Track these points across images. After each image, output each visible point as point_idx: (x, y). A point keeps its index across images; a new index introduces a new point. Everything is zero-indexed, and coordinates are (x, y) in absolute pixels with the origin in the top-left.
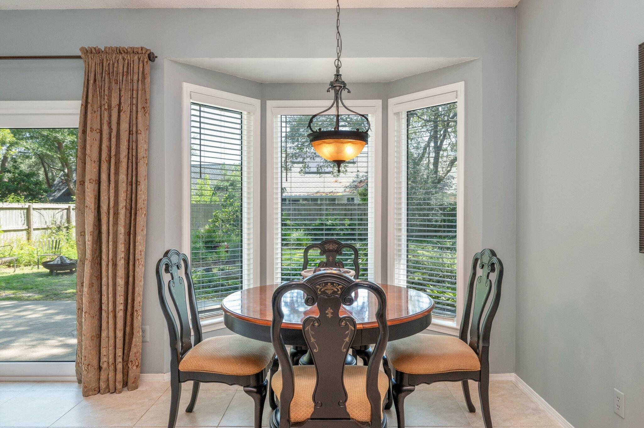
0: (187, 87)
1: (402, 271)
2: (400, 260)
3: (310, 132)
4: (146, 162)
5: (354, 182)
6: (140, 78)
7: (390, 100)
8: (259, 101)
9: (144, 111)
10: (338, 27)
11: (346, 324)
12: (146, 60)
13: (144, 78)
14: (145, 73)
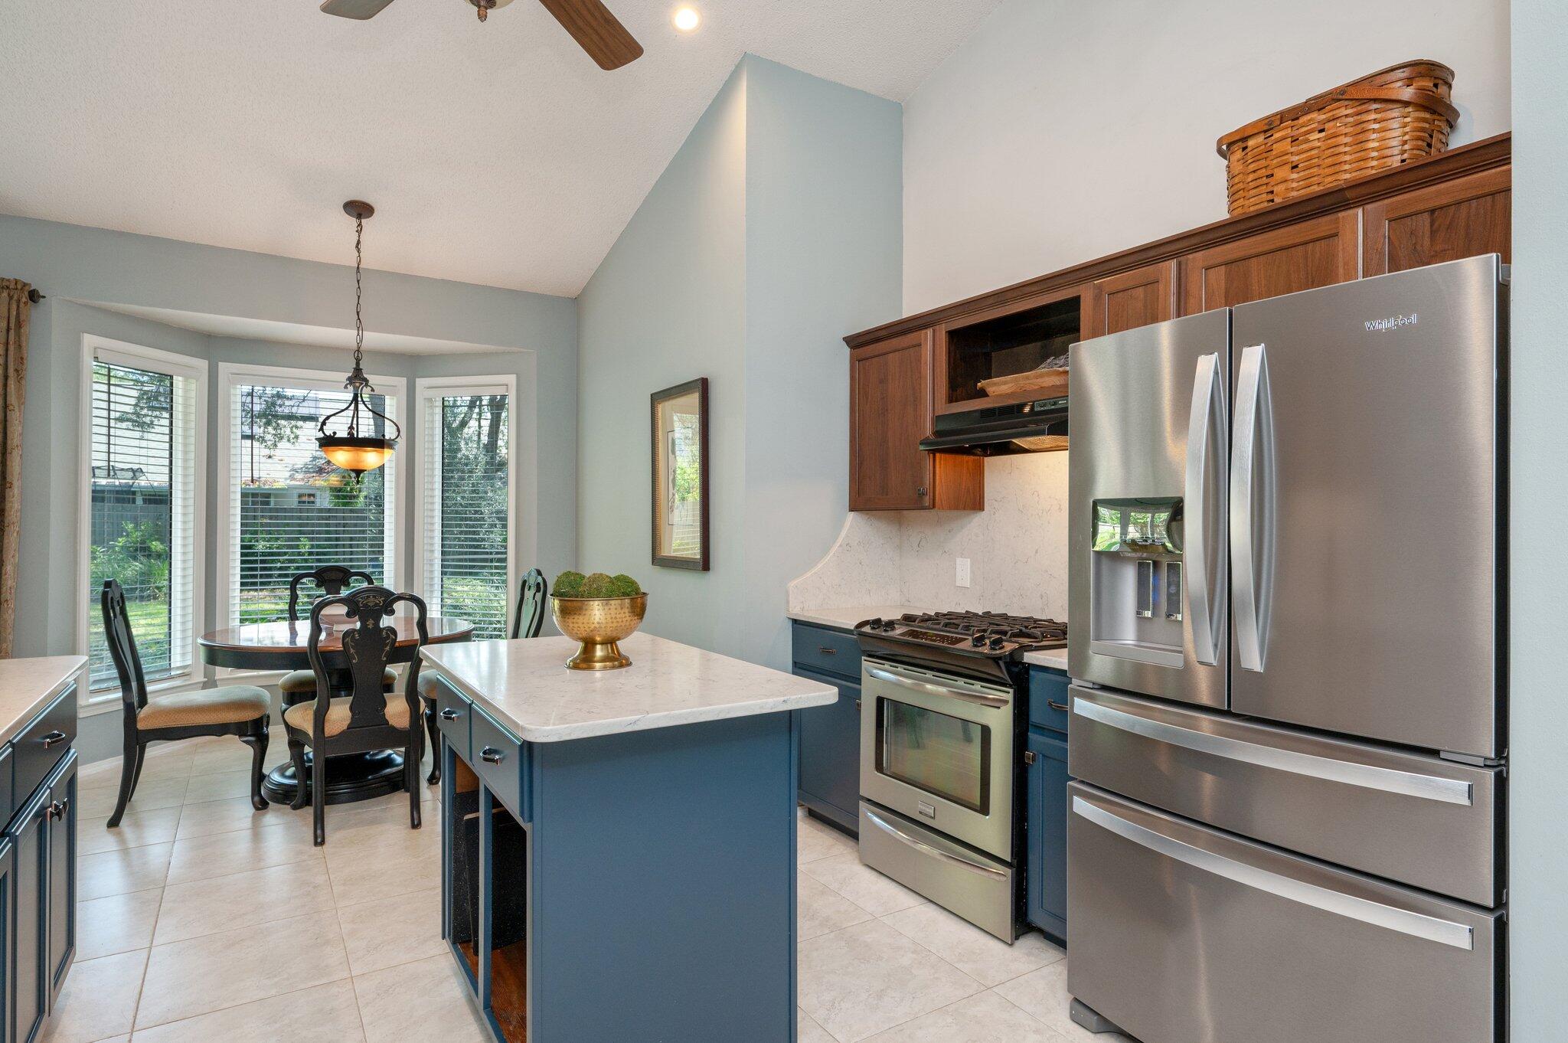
0: (89, 341)
1: (434, 606)
2: (432, 592)
3: (322, 435)
4: (20, 453)
5: (315, 458)
6: (12, 325)
7: (418, 380)
8: (207, 362)
9: (18, 375)
10: (358, 313)
11: (387, 633)
12: (24, 300)
13: (19, 325)
14: (21, 319)
